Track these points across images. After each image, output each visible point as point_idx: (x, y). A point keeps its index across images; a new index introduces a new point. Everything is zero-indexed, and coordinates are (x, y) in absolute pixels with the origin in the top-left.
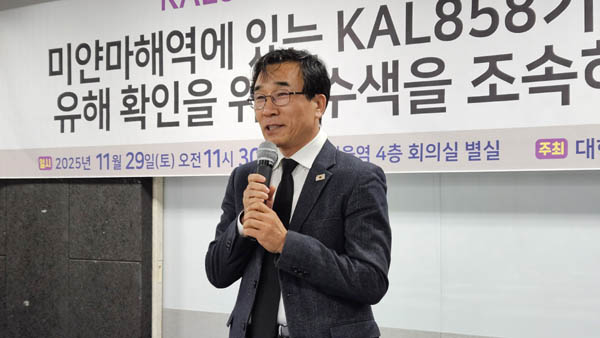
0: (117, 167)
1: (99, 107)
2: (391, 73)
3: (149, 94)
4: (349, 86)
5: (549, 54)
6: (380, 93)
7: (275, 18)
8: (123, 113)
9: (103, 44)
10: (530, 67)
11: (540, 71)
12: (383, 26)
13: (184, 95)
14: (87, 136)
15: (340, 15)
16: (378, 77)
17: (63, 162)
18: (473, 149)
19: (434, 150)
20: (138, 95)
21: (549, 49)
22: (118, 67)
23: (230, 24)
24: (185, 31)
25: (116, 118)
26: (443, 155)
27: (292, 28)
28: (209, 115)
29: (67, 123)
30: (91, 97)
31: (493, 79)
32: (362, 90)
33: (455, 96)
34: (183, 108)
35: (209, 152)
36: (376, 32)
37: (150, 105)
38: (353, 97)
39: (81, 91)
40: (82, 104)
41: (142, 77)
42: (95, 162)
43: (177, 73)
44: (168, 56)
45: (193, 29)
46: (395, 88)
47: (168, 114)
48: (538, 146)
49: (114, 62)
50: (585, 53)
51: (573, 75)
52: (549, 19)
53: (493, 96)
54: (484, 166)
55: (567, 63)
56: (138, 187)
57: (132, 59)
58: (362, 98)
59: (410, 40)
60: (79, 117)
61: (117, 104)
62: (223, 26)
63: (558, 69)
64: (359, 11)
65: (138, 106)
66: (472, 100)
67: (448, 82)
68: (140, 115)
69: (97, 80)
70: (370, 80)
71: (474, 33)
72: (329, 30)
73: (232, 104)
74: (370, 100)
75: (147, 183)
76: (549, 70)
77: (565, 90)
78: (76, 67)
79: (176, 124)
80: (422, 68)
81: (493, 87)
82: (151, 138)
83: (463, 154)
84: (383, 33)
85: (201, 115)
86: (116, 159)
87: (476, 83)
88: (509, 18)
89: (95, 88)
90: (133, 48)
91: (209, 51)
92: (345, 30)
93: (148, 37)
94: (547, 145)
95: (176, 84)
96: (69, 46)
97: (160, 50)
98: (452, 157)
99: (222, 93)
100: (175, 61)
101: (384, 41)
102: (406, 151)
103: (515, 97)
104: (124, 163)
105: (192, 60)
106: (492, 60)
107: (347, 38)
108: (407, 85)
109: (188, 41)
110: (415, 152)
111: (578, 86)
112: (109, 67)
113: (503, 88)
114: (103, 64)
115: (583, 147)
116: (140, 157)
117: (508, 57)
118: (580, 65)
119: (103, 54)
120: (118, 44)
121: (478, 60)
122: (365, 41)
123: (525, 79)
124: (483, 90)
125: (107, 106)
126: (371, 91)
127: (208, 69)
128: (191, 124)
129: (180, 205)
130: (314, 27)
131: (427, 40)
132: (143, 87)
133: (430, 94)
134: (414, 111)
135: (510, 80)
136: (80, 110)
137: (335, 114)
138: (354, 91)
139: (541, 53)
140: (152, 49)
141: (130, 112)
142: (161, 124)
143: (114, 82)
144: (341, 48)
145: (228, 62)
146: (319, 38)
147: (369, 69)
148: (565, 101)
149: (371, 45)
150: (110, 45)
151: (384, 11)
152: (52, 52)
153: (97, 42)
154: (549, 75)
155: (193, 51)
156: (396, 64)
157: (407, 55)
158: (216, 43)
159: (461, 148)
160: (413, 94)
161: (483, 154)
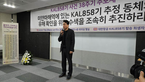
0: (46, 31)
1: (44, 24)
2: (77, 20)
3: (49, 22)
4: (72, 21)
5: (96, 18)
6: (76, 22)
7: (64, 13)
9: (44, 16)
10: (93, 19)
11: (95, 20)
12: (77, 14)
13: (53, 22)
14: (42, 27)
15: (72, 13)
16: (76, 20)
17: (40, 30)
18: (86, 29)
19: (82, 29)
20: (48, 22)
21: (96, 17)
22: (46, 19)
23: (59, 14)
24: (54, 14)
25: (46, 25)
27: (66, 14)
30: (43, 22)
31: (89, 21)
32: (74, 22)
33: (84, 23)
34: (53, 24)
35: (56, 29)
36: (76, 15)
37: (49, 23)
38: (73, 23)
39: (42, 22)
40: (42, 23)
41: (49, 20)
42: (43, 30)
43: (53, 20)
44: (52, 17)
46: (78, 22)
47: (52, 25)
48: (94, 29)
49: (45, 18)
50: (100, 18)
51: (98, 20)
52: (96, 13)
53: (89, 23)
54: (88, 31)
55: (98, 19)
56: (48, 33)
57: (48, 18)
58: (74, 23)
59: (80, 16)
61: (46, 23)
63: (97, 20)
64: (74, 12)
65: (48, 24)
66: (86, 23)
67: (84, 21)
70: (75, 21)
71: (87, 15)
72: (70, 15)
73: (59, 23)
74: (75, 23)
75: (49, 33)
77: (97, 22)
78: (41, 19)
79: (52, 26)
80: (81, 19)
81: (89, 22)
83: (85, 30)
84: (77, 15)
85: (55, 25)
86: (46, 30)
87: (87, 21)
88: (91, 13)
89: (43, 21)
90: (48, 17)
91: (56, 17)
92: (72, 15)
93: (49, 15)
94: (95, 29)
96: (40, 16)
97: (51, 17)
98: (84, 30)
99: (58, 22)
100: (52, 18)
101: (77, 16)
102: (79, 29)
103: (91, 23)
104: (47, 30)
105: (54, 18)
106: (89, 18)
107: (72, 16)
108: (79, 21)
109: (54, 16)
110: (80, 29)
111: (99, 22)
112: (45, 19)
113: (90, 22)
114: (44, 18)
115: (99, 29)
116: (48, 30)
117: (91, 18)
118: (99, 19)
119: (44, 17)
120: (46, 16)
121: (87, 18)
122: (74, 16)
123: (93, 21)
124: (88, 22)
125: (45, 23)
126: (75, 22)
127: (56, 19)
128: (54, 26)
129: (53, 35)
130: (69, 14)
131: (82, 16)
133: (82, 22)
134: (80, 24)
135: (91, 21)
136: (41, 24)
137: (71, 25)
138: (73, 22)
139: (95, 18)
140: (50, 17)
141: (47, 24)
142: (51, 26)
143: (45, 21)
144: (72, 17)
145: (58, 18)
146: (69, 16)
147: (75, 19)
148: (97, 23)
149: (75, 16)
150: (45, 16)
151: (77, 12)
152: (38, 17)
156: (78, 19)
157: (79, 18)
158: (57, 16)
159: (85, 29)
160: (80, 22)
161: (88, 30)
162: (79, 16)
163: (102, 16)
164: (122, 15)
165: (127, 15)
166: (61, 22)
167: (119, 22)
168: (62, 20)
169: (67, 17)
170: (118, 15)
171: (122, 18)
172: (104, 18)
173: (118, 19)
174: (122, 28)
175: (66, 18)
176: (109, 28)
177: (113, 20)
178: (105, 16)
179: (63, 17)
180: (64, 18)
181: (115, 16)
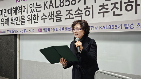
0: (10, 33)
2: (53, 14)
3: (15, 19)
5: (79, 9)
6: (51, 18)
7: (34, 3)
8: (11, 22)
9: (8, 9)
10: (75, 12)
11: (77, 13)
12: (51, 4)
13: (20, 19)
15: (44, 2)
20: (13, 19)
22: (10, 14)
23: (27, 5)
24: (20, 6)
26: (61, 30)
27: (37, 5)
28: (24, 23)
29: (3, 24)
30: (6, 19)
31: (69, 15)
32: (48, 17)
33: (63, 18)
34: (20, 21)
35: (24, 30)
37: (15, 21)
38: (47, 19)
40: (5, 21)
41: (14, 15)
42: (7, 32)
45: (21, 6)
46: (53, 17)
47: (18, 22)
49: (9, 13)
50: (85, 9)
51: (83, 14)
52: (78, 2)
53: (69, 18)
54: (68, 32)
55: (82, 11)
56: (14, 36)
57: (12, 12)
59: (56, 7)
60: (4, 23)
62: (26, 5)
63: (80, 12)
64: (47, 1)
65: (13, 21)
66: (66, 19)
67: (62, 15)
68: (14, 23)
69: (7, 16)
70: (49, 15)
71: (66, 5)
72: (42, 5)
73: (28, 20)
74: (50, 19)
75: (16, 36)
76: (79, 12)
78: (4, 14)
79: (19, 24)
80: (58, 13)
81: (69, 16)
82: (15, 27)
83: (65, 30)
84: (51, 6)
86: (10, 31)
87: (67, 15)
88: (72, 2)
90: (12, 10)
92: (45, 5)
93: (14, 8)
95: (19, 16)
96: (3, 10)
98: (63, 30)
99: (26, 18)
100: (19, 12)
102: (55, 29)
103: (73, 18)
104: (11, 32)
105: (21, 12)
106: (69, 11)
107: (45, 7)
108: (55, 16)
109: (21, 8)
110: (57, 29)
112: (9, 14)
114: (8, 13)
116: (14, 31)
117: (72, 10)
118: (84, 11)
119: (8, 11)
120: (10, 9)
121: (67, 11)
122: (48, 7)
123: (75, 15)
125: (9, 21)
126: (50, 17)
127: (24, 14)
128: (22, 24)
130: (40, 5)
131: (58, 7)
132: (14, 17)
133: (59, 18)
134: (57, 21)
135: (72, 15)
137: (44, 22)
138: (47, 17)
139: (77, 9)
140: (15, 10)
142: (17, 24)
143: (9, 16)
144: (45, 9)
145: (27, 12)
146: (41, 7)
147: (49, 13)
149: (49, 8)
150: (9, 9)
151: (51, 1)
153: (7, 9)
154: (79, 14)
155: (21, 10)
156: (53, 12)
157: (55, 10)
158: (25, 9)
159: (64, 28)
160: (56, 18)
161: (68, 30)
162: (54, 7)
163: (87, 7)
164: (117, 3)
165: (125, 3)
166: (30, 19)
167: (114, 15)
168: (31, 15)
169: (38, 9)
170: (112, 4)
171: (117, 9)
172: (90, 10)
173: (112, 10)
174: (118, 26)
175: (37, 11)
176: (99, 27)
177: (103, 13)
178: (92, 6)
179: (32, 11)
180: (35, 12)
181: (107, 5)
